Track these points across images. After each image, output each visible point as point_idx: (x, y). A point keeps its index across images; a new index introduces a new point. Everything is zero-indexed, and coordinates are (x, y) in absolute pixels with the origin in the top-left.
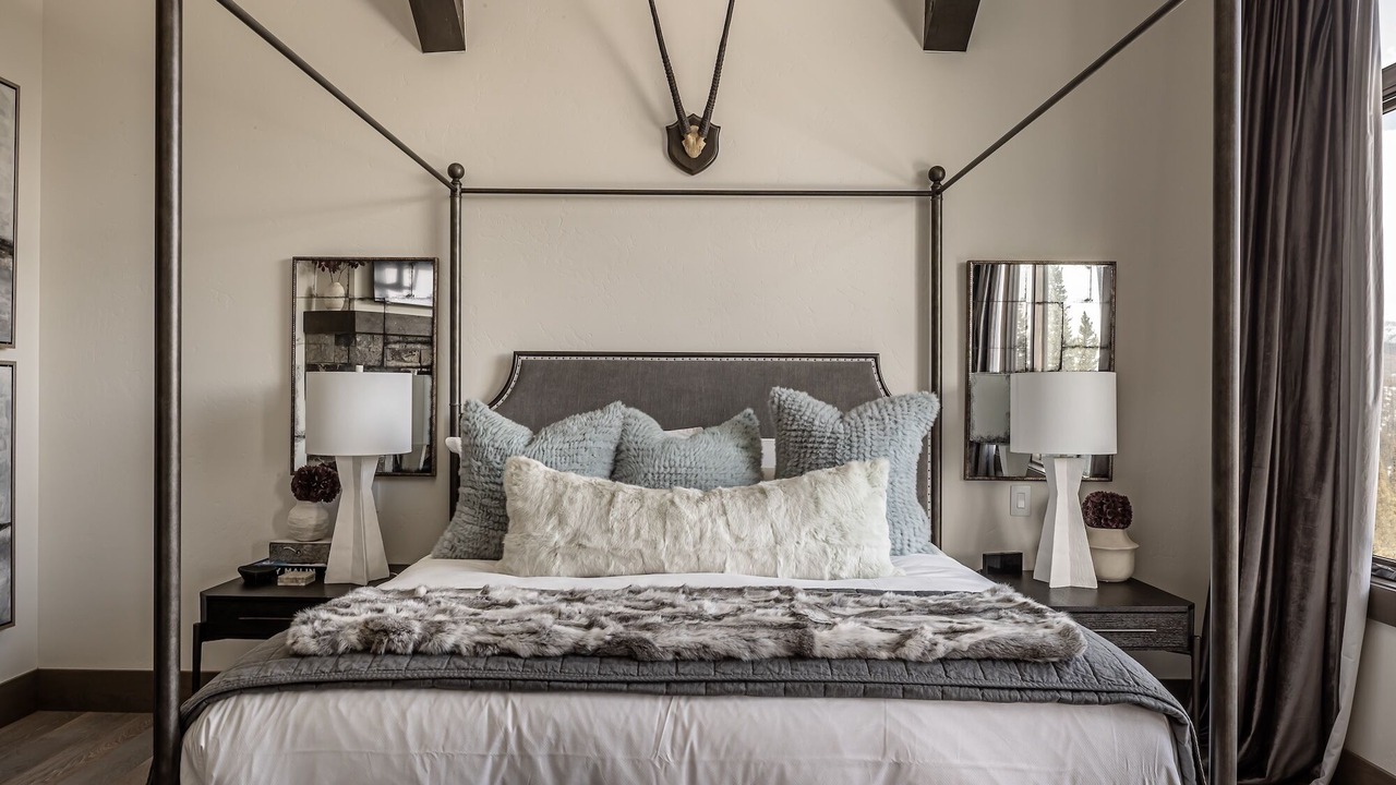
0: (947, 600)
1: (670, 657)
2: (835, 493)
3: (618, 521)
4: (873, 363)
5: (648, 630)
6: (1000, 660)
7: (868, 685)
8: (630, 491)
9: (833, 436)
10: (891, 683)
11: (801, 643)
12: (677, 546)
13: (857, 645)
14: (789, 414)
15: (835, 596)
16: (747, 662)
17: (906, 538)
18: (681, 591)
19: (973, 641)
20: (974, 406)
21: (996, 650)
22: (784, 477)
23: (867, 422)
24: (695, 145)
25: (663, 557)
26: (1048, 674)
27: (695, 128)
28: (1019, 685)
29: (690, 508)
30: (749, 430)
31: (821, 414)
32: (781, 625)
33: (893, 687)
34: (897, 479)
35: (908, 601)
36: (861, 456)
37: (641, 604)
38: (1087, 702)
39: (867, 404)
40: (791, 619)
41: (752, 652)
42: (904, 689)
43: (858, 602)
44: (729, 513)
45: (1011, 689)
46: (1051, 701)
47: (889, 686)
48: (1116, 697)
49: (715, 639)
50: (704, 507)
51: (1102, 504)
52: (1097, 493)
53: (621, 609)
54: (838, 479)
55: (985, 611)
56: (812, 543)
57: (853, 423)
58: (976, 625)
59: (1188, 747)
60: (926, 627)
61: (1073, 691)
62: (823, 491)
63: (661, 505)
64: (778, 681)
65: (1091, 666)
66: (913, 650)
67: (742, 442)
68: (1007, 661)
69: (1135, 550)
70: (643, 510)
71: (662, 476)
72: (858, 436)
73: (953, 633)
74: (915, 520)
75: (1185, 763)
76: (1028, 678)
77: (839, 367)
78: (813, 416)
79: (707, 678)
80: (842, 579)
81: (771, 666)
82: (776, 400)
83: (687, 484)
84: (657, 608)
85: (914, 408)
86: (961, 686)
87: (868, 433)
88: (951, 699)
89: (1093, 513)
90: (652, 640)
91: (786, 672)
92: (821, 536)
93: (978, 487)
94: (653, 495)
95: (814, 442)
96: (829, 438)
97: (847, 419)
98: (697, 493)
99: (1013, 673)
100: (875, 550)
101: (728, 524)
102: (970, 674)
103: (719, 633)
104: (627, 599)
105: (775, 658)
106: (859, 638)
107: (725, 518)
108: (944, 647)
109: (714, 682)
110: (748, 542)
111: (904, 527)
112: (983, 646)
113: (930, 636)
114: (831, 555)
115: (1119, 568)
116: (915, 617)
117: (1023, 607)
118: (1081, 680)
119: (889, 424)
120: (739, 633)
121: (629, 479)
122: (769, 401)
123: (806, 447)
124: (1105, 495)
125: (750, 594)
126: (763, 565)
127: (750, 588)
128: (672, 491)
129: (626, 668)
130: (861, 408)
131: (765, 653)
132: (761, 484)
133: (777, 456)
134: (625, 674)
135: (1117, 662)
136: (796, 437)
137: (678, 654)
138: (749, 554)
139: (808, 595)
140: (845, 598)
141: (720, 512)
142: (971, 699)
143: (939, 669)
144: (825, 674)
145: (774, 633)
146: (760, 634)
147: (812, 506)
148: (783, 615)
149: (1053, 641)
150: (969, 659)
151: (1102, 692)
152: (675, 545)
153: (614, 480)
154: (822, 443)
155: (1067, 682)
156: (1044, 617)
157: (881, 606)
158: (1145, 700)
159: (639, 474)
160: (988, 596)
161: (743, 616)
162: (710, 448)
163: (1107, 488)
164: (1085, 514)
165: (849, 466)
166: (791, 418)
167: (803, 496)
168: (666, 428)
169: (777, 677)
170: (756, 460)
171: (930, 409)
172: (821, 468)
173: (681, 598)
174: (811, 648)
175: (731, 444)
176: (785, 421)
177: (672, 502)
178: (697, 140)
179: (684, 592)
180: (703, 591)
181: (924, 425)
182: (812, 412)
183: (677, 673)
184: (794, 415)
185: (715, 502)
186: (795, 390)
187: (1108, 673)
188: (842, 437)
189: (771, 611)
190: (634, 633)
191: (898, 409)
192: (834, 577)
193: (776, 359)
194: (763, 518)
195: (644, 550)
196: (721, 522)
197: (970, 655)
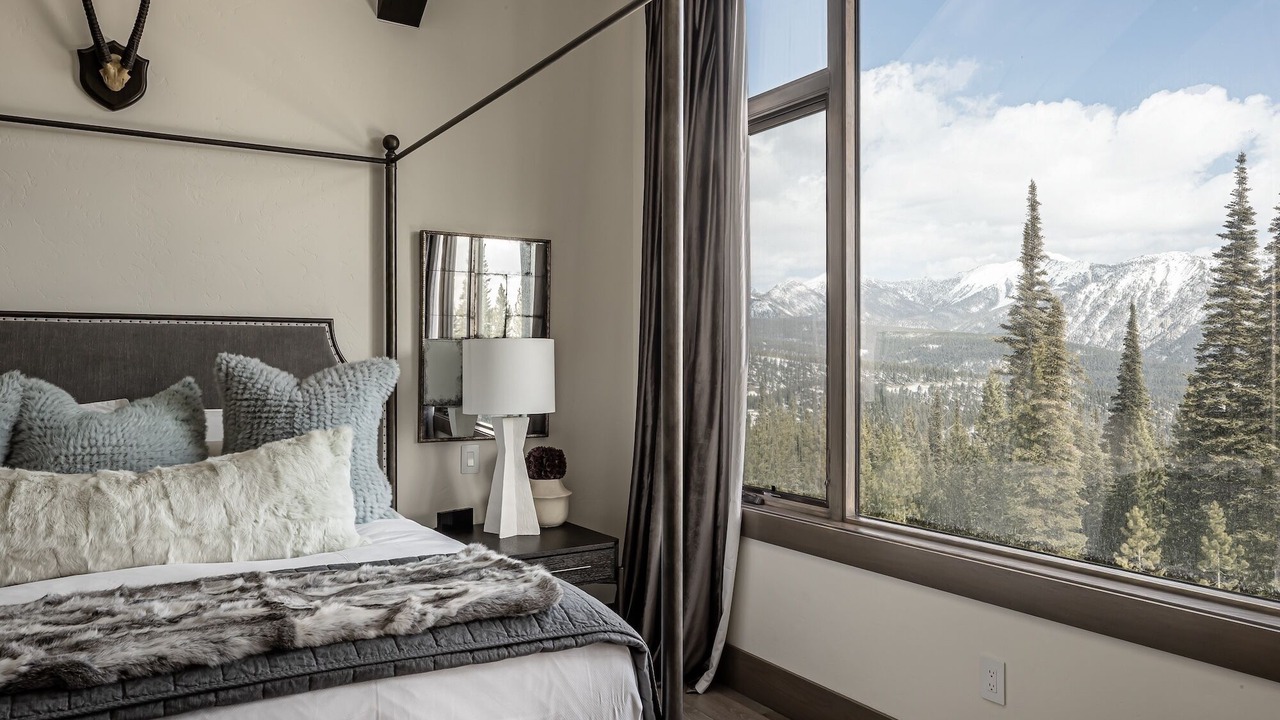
0: (425, 565)
1: (114, 678)
2: (296, 465)
3: (22, 517)
4: (327, 328)
5: (82, 650)
6: (486, 620)
7: (357, 669)
8: (37, 479)
9: (291, 404)
10: (381, 663)
11: (280, 637)
12: (105, 540)
13: (343, 628)
14: (239, 382)
15: (309, 577)
16: (216, 668)
17: (369, 505)
18: (118, 594)
19: (460, 605)
20: (428, 371)
21: (484, 612)
22: (234, 451)
23: (327, 388)
24: (116, 77)
25: (86, 554)
26: (531, 626)
27: (115, 57)
28: (506, 642)
29: (121, 494)
30: (189, 400)
31: (278, 382)
32: (253, 619)
33: (384, 666)
34: (359, 446)
35: (387, 572)
36: (322, 424)
37: (64, 617)
38: (566, 647)
39: (326, 370)
40: (265, 609)
41: (222, 654)
42: (395, 667)
43: (334, 580)
44: (172, 495)
45: (498, 647)
46: (534, 652)
47: (380, 666)
48: (589, 638)
49: (173, 647)
50: (140, 491)
51: (542, 458)
52: (538, 448)
53: (38, 628)
54: (299, 450)
55: (465, 572)
56: (272, 521)
57: (311, 390)
58: (460, 589)
59: (646, 671)
60: (414, 598)
61: (554, 639)
62: (283, 464)
63: (82, 493)
64: (255, 683)
65: (566, 612)
66: (402, 624)
67: (182, 415)
68: (492, 620)
69: (569, 497)
70: (57, 501)
71: (79, 458)
72: (318, 404)
73: (440, 600)
74: (377, 487)
75: (644, 687)
76: (514, 634)
77: (290, 332)
78: (267, 384)
79: (165, 695)
80: (305, 555)
81: (245, 668)
82: (224, 367)
83: (114, 465)
84: (89, 620)
85: (375, 374)
86: (452, 653)
87: (328, 401)
88: (443, 667)
89: (535, 466)
90: (88, 662)
91: (264, 671)
92: (282, 512)
93: (430, 449)
94: (69, 483)
95: (269, 412)
96: (286, 407)
97: (305, 386)
98: (130, 475)
99: (499, 631)
100: (339, 520)
101: (171, 508)
102: (459, 639)
103: (177, 640)
104: (44, 614)
105: (249, 657)
106: (345, 619)
107: (166, 502)
108: (433, 615)
109: (175, 698)
110: (195, 528)
111: (367, 494)
112: (471, 609)
113: (419, 606)
114: (293, 531)
115: (557, 514)
116: (398, 589)
117: (500, 564)
118: (559, 627)
119: (351, 390)
120: (205, 635)
121: (34, 464)
122: (216, 369)
123: (260, 417)
124: (544, 450)
125: (207, 586)
126: (215, 550)
127: (207, 580)
128: (95, 475)
129: (51, 703)
130: (319, 375)
131: (237, 654)
132: (210, 460)
133: (224, 428)
134: (50, 711)
135: (586, 605)
136: (249, 406)
137: (124, 672)
138: (198, 540)
139: (278, 578)
140: (321, 577)
141: (161, 495)
142: (462, 664)
143: (429, 640)
144: (309, 666)
145: (247, 629)
146: (231, 633)
147: (271, 481)
148: (254, 606)
149: (533, 594)
150: (457, 623)
151: (578, 635)
152: (101, 539)
153: (13, 466)
154: (278, 412)
155: (548, 632)
156: (521, 571)
157: (360, 581)
158: (614, 636)
159: (46, 457)
160: (463, 557)
161: (206, 615)
162: (143, 422)
163: (546, 443)
164: (528, 468)
165: (310, 436)
166: (241, 387)
167: (260, 471)
168: (80, 401)
169: (254, 679)
170: (199, 433)
171: (390, 374)
172: (278, 439)
173: (119, 603)
174: (292, 639)
175: (168, 417)
176: (235, 390)
177: (97, 489)
178: (119, 71)
179: (121, 595)
180: (147, 590)
181: (384, 390)
182: (266, 380)
183: (125, 696)
184: (245, 384)
185: (154, 484)
186: (245, 355)
187: (581, 616)
188: (301, 405)
189: (240, 604)
190: (61, 657)
191: (359, 375)
192: (297, 554)
193: (219, 323)
194: (214, 497)
195: (59, 548)
196: (162, 507)
197: (459, 620)
